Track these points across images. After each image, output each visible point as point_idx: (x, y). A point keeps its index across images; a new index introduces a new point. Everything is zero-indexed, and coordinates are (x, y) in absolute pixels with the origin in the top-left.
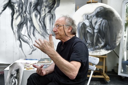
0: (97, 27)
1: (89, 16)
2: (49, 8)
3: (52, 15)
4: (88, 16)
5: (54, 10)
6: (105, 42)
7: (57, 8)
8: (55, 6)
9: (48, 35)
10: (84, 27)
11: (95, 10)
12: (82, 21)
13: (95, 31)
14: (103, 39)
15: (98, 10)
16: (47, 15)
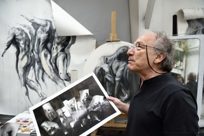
0: (118, 73)
1: (109, 59)
2: (62, 46)
3: (66, 54)
4: (107, 59)
5: (69, 48)
6: (129, 94)
7: (72, 45)
8: (70, 42)
9: (61, 81)
10: (102, 73)
11: (117, 51)
12: (99, 66)
13: (117, 79)
14: (127, 90)
15: (121, 51)
16: (60, 55)
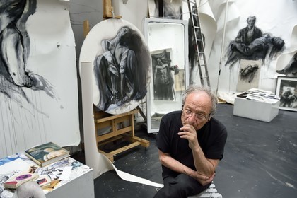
3: (20, 34)
6: (134, 88)
10: (105, 64)
12: (100, 54)
16: (8, 35)
